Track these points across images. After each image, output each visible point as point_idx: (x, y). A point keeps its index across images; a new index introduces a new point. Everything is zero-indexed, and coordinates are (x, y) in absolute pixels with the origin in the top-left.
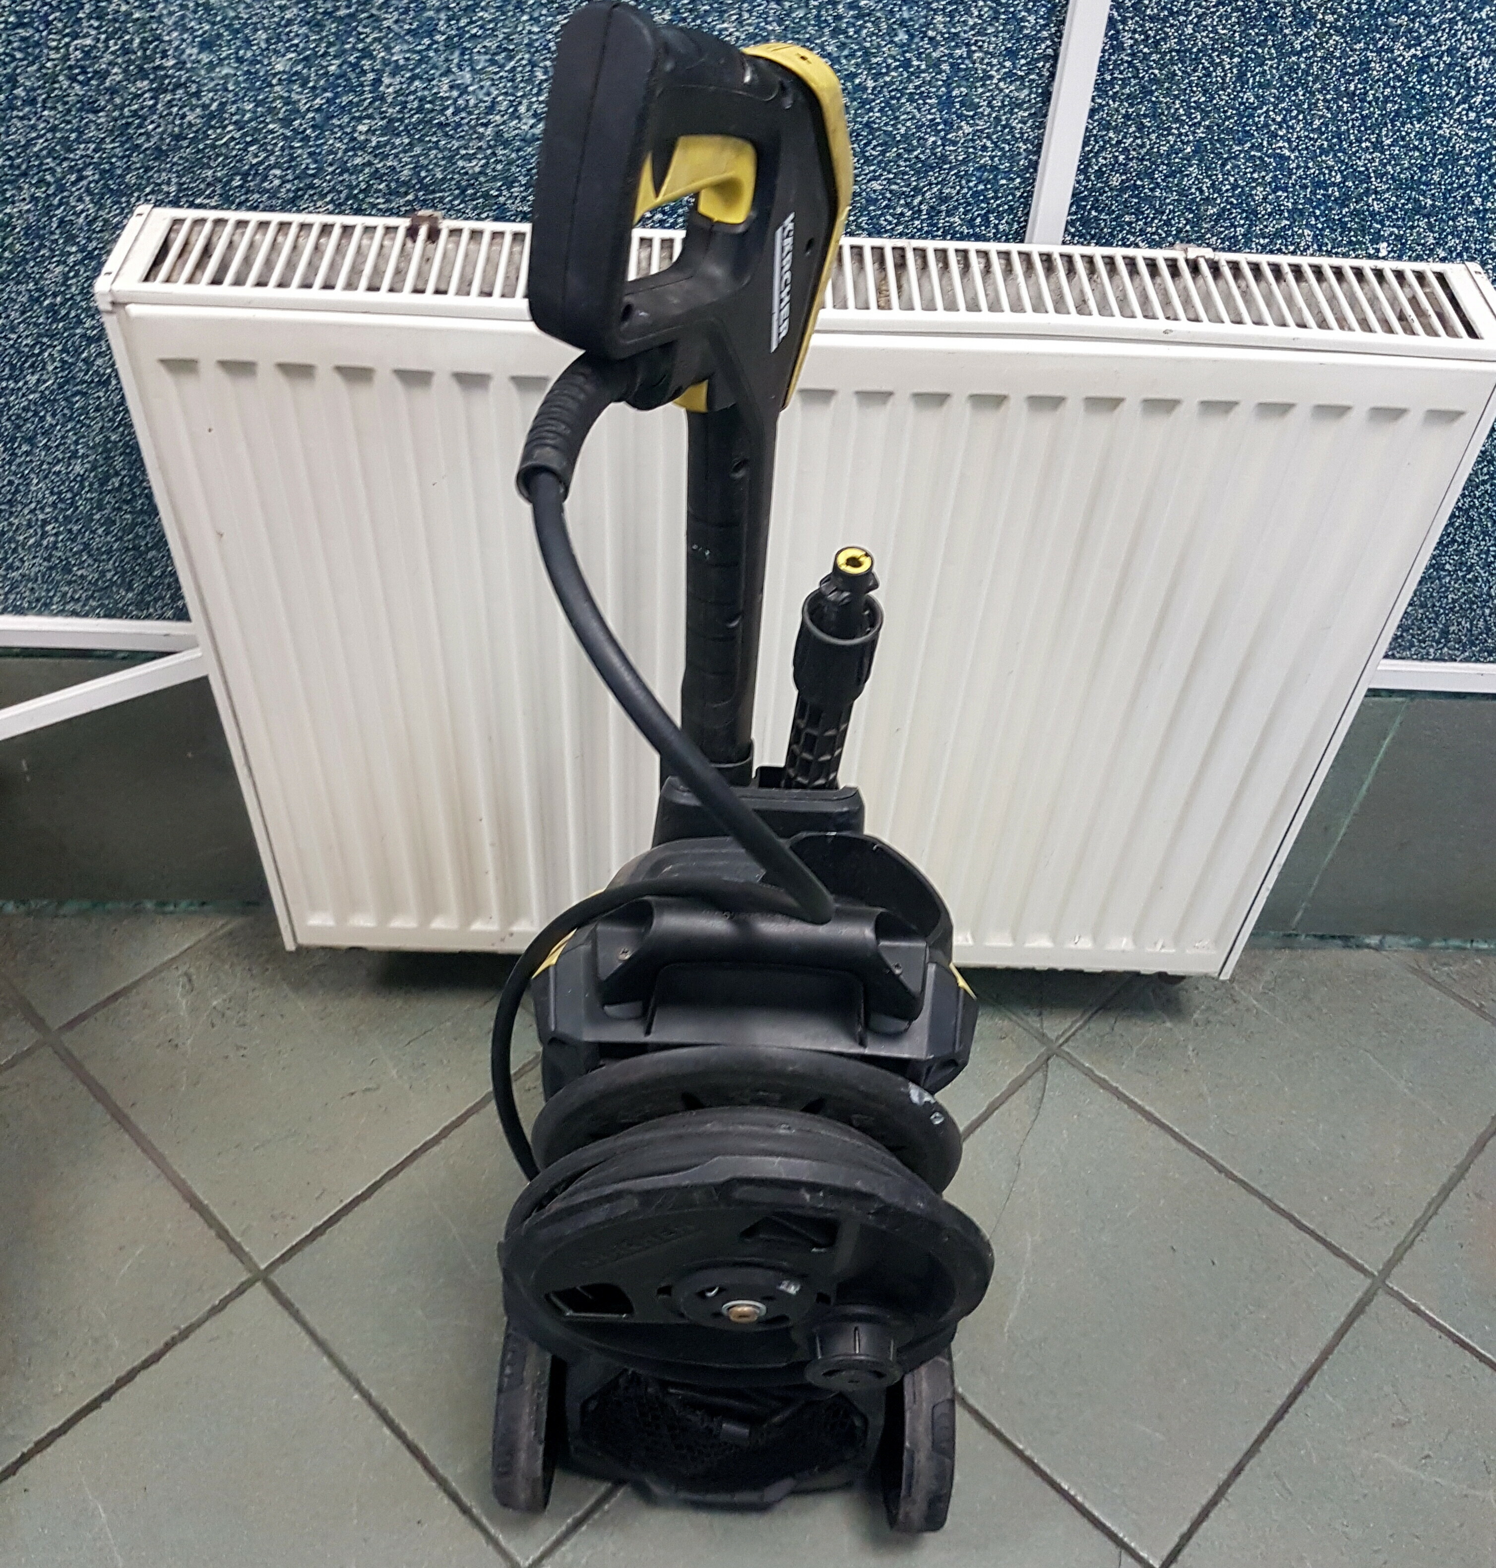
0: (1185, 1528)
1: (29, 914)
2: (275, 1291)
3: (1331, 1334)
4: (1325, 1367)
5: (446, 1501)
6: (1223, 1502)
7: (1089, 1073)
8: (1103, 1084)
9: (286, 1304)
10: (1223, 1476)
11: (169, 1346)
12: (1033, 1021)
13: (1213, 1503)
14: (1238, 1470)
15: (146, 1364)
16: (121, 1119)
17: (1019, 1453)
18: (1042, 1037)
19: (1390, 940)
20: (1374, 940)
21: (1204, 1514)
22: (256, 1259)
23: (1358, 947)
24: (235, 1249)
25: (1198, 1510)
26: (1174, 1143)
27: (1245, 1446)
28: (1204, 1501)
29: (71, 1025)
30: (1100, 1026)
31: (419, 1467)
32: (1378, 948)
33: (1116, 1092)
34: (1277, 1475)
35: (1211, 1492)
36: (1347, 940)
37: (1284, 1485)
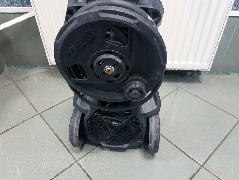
0: (207, 158)
1: (16, 68)
2: (41, 116)
3: (232, 128)
4: (232, 132)
5: (65, 148)
6: (214, 154)
7: (185, 90)
8: (188, 92)
9: (43, 118)
10: (214, 149)
11: (21, 123)
12: (175, 83)
13: (212, 154)
14: (217, 149)
15: (16, 126)
16: (22, 92)
17: (174, 144)
18: (177, 85)
19: (235, 74)
20: (232, 74)
21: (210, 156)
22: (39, 112)
23: (229, 75)
24: (36, 110)
25: (209, 155)
26: (200, 99)
27: (218, 145)
28: (210, 154)
29: (18, 81)
30: (187, 84)
31: (61, 143)
32: (233, 75)
33: (190, 93)
34: (224, 150)
35: (212, 152)
36: (227, 74)
37: (226, 151)
